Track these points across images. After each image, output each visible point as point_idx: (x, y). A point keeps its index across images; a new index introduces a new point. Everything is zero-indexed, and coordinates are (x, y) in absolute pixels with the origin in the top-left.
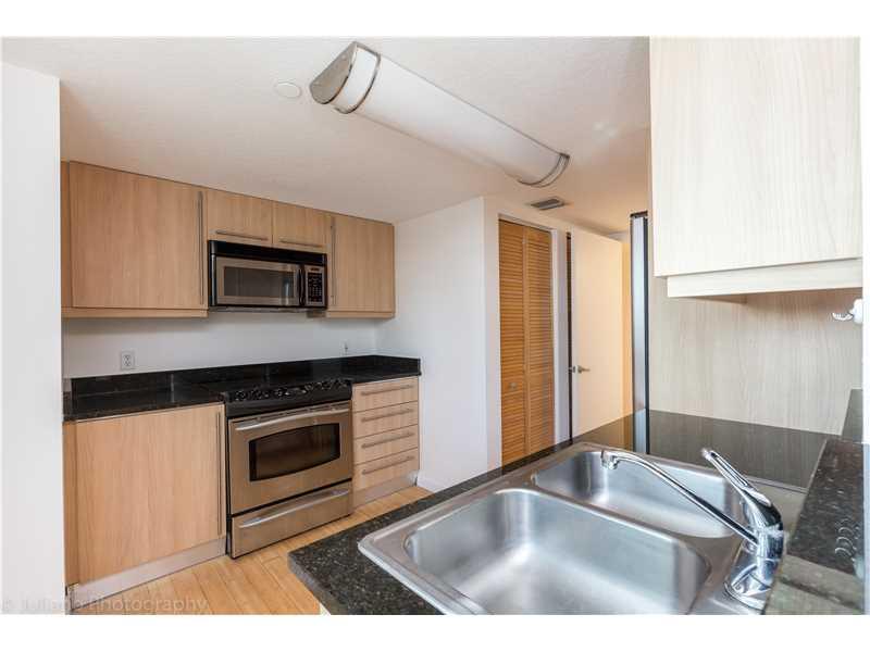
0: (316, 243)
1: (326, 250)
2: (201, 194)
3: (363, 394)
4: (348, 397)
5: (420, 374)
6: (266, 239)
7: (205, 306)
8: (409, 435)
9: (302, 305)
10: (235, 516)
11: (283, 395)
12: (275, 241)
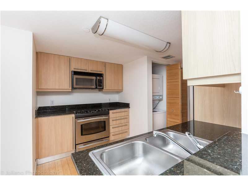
0: (100, 71)
1: (103, 72)
2: (70, 59)
3: (113, 113)
4: (108, 114)
5: (130, 108)
6: (87, 70)
7: (71, 88)
8: (126, 125)
9: (96, 88)
10: (77, 145)
11: (90, 113)
12: (89, 71)
